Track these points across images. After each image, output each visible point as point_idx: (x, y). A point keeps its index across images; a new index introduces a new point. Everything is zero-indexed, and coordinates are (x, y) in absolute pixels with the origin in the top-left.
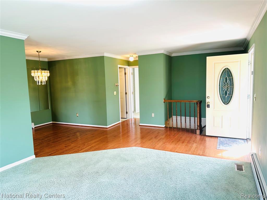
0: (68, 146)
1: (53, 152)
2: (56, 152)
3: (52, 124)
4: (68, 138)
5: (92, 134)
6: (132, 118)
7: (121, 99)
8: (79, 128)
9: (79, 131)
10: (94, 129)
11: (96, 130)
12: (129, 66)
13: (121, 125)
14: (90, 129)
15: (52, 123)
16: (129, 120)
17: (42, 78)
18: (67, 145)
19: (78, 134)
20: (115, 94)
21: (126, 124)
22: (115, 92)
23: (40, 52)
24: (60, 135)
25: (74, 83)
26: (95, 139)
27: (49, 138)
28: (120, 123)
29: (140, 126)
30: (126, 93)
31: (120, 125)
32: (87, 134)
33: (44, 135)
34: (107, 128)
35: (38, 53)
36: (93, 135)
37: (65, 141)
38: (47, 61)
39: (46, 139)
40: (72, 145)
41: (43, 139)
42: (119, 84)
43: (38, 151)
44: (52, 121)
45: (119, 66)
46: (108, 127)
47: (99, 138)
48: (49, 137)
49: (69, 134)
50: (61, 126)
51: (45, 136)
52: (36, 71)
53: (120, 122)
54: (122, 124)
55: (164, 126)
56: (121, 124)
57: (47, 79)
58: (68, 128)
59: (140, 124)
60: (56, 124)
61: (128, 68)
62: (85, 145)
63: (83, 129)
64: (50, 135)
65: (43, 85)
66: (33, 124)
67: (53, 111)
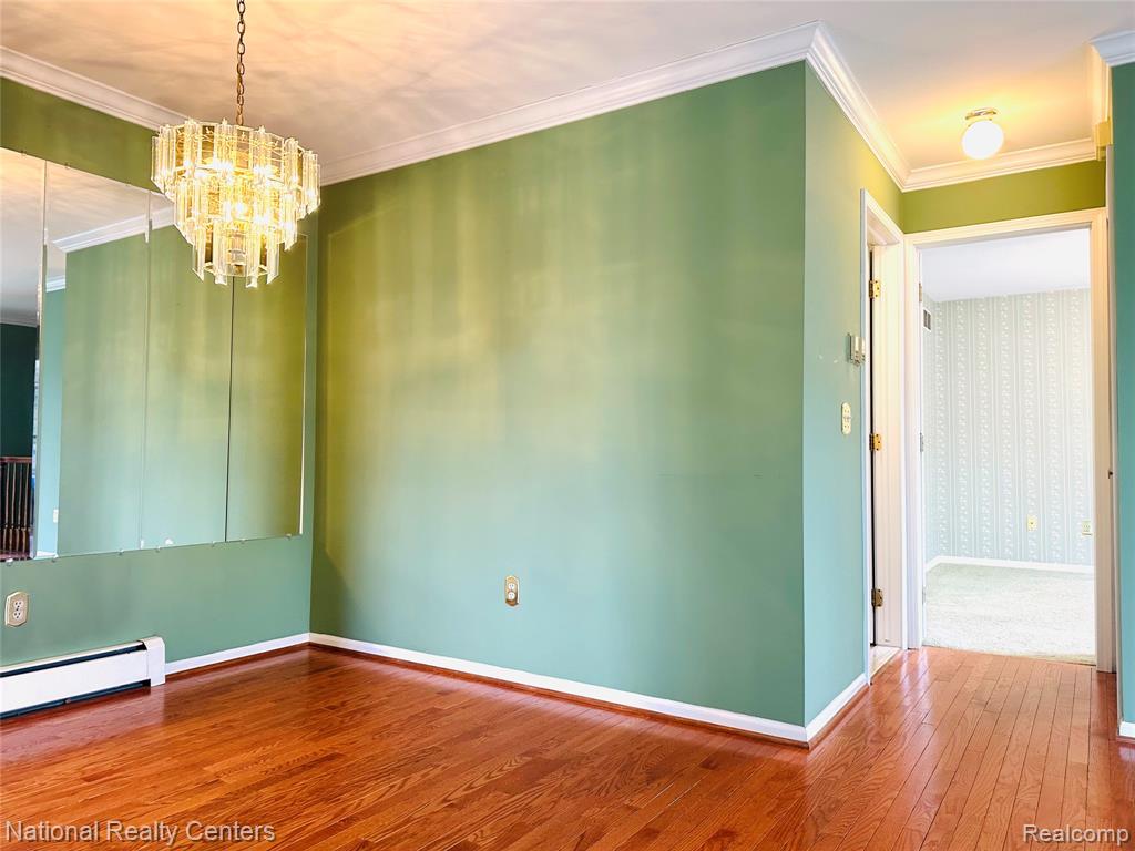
3: (305, 654)
12: (903, 228)
15: (311, 646)
17: (242, 208)
22: (847, 409)
28: (865, 691)
30: (874, 443)
44: (312, 630)
45: (870, 203)
46: (807, 733)
53: (866, 678)
60: (332, 658)
61: (902, 245)
65: (254, 284)
66: (156, 646)
67: (328, 550)
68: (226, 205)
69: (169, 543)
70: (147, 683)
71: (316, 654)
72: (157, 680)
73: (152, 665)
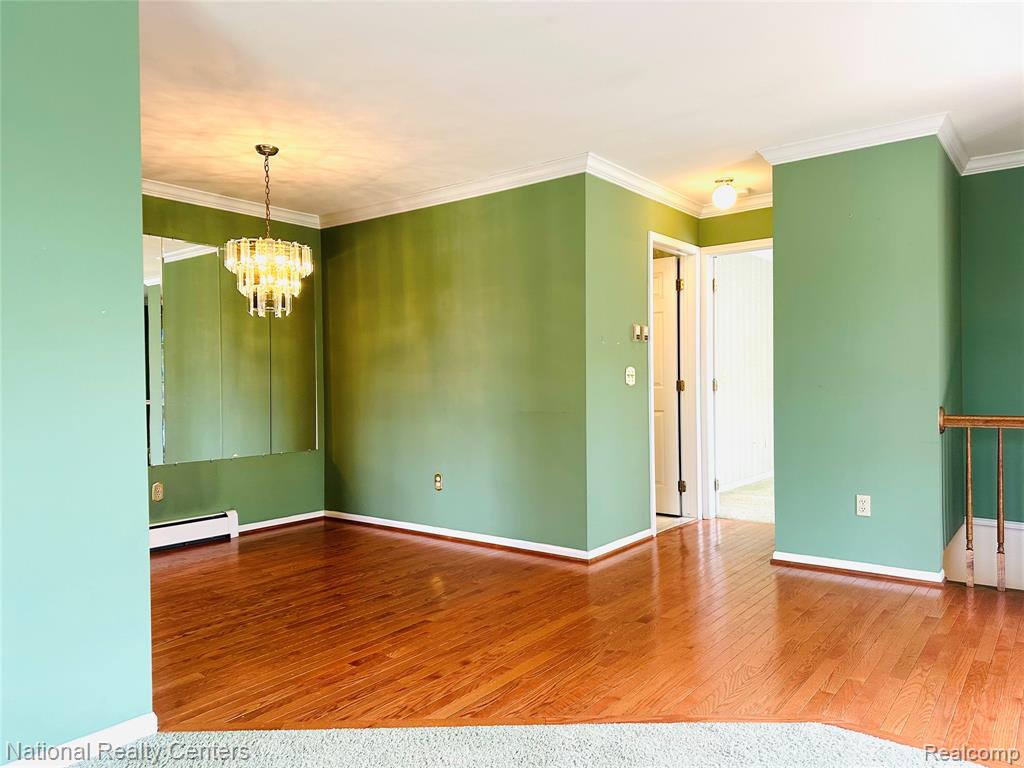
0: (368, 659)
1: (271, 699)
2: (289, 700)
3: (322, 523)
4: (380, 608)
5: (511, 594)
6: (712, 516)
7: (658, 414)
8: (442, 550)
9: (443, 569)
10: (517, 564)
11: (530, 568)
12: (699, 244)
13: (655, 551)
14: (496, 560)
15: (325, 518)
16: (693, 527)
17: (271, 279)
18: (363, 654)
19: (437, 582)
20: (631, 381)
21: (678, 544)
22: (631, 370)
23: (275, 151)
24: (344, 580)
25: (432, 327)
26: (527, 624)
27: (283, 597)
28: (650, 539)
29: (775, 563)
30: (680, 386)
31: (651, 549)
32: (479, 591)
33: (264, 576)
34: (585, 562)
35: (264, 157)
36: (516, 597)
37: (362, 622)
38: (319, 228)
39: (269, 602)
40: (394, 655)
41: (251, 602)
42: (651, 330)
43: (197, 675)
44: (326, 509)
45: (656, 238)
46: (589, 555)
47: (552, 619)
48: (285, 588)
49: (388, 578)
50: (358, 535)
51: (271, 582)
52: (245, 243)
53: (652, 532)
54: (661, 547)
55: (938, 577)
56: (654, 544)
57: (296, 288)
58: (389, 547)
59: (778, 556)
60: (338, 525)
61: (698, 255)
62: (466, 663)
63: (465, 555)
64: (295, 579)
65: (280, 316)
66: (233, 515)
67: (334, 459)
68: (262, 280)
69: (235, 455)
70: (229, 535)
71: (328, 523)
72: (234, 535)
73: (230, 525)
